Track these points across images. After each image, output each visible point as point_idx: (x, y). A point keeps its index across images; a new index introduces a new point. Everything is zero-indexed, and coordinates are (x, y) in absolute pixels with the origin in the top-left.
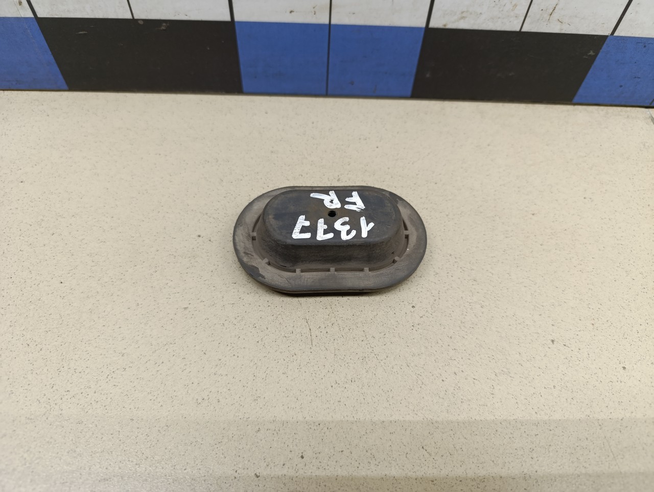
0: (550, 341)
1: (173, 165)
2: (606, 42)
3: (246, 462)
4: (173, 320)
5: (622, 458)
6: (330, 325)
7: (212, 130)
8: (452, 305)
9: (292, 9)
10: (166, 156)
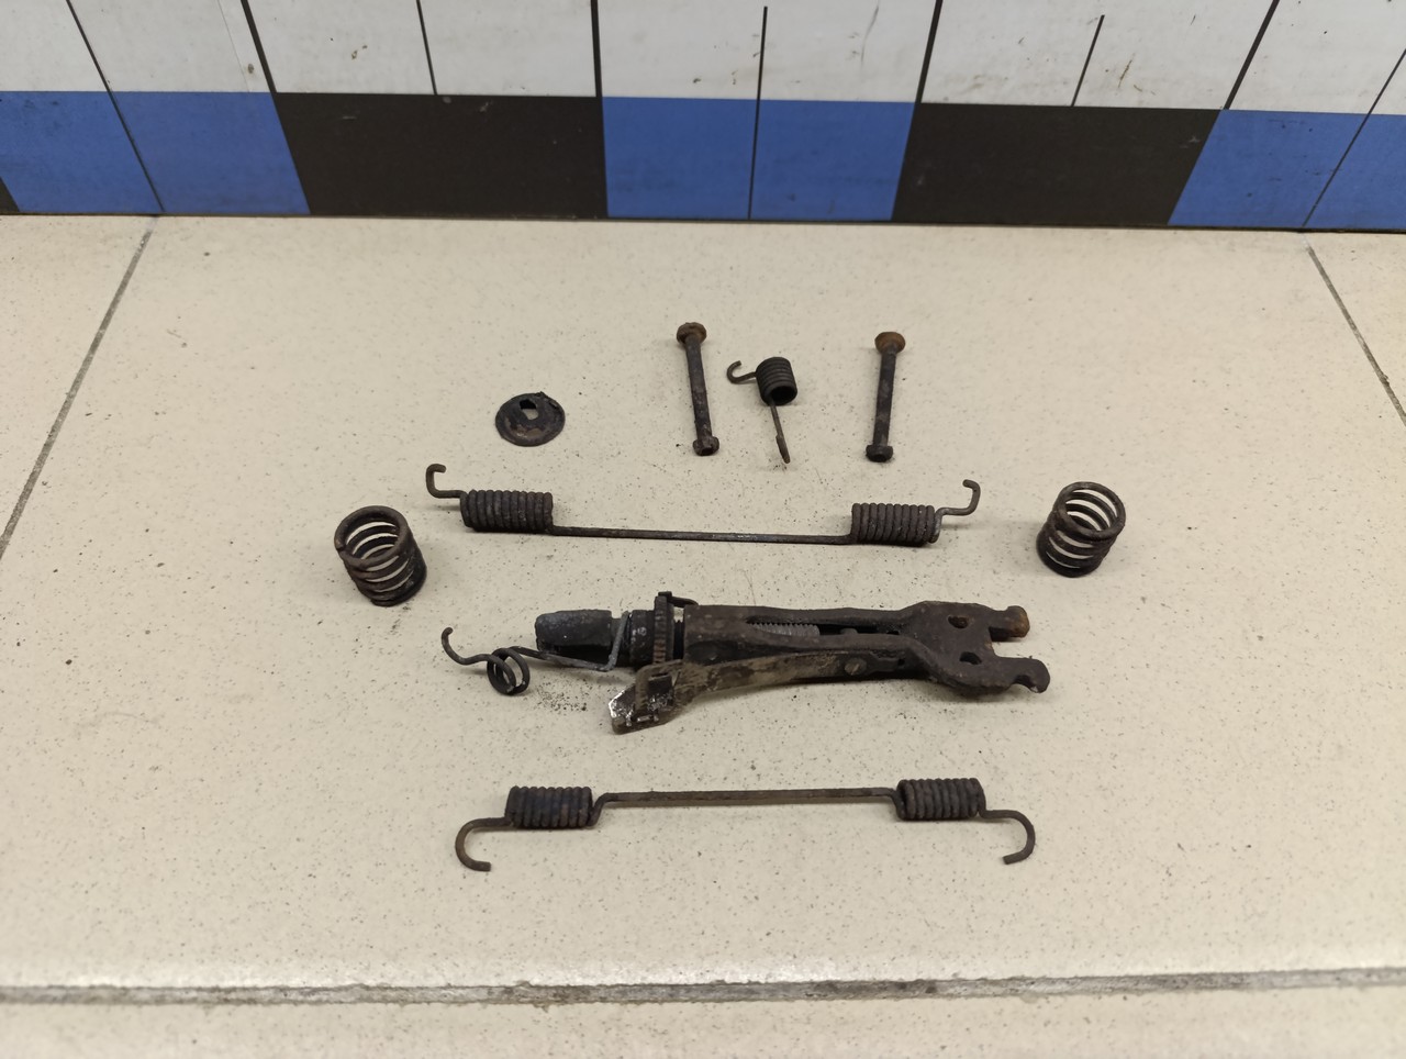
0: (1139, 600)
1: (503, 338)
2: (1218, 120)
3: (667, 776)
4: (529, 576)
5: (1259, 768)
6: (783, 578)
7: (562, 282)
8: (978, 548)
9: (697, 77)
10: (490, 324)
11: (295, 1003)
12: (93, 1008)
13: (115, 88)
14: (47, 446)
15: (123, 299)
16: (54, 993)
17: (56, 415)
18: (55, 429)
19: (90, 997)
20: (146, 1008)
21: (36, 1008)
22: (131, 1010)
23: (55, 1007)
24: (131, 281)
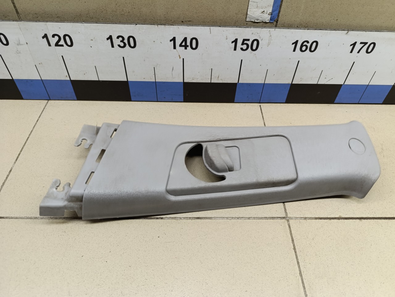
2: (237, 85)
9: (144, 78)
11: (63, 219)
12: (31, 219)
13: (42, 79)
14: (28, 138)
15: (43, 113)
16: (25, 218)
17: (30, 133)
18: (30, 135)
19: (31, 218)
20: (39, 220)
21: (22, 220)
22: (37, 220)
23: (25, 219)
24: (45, 110)
